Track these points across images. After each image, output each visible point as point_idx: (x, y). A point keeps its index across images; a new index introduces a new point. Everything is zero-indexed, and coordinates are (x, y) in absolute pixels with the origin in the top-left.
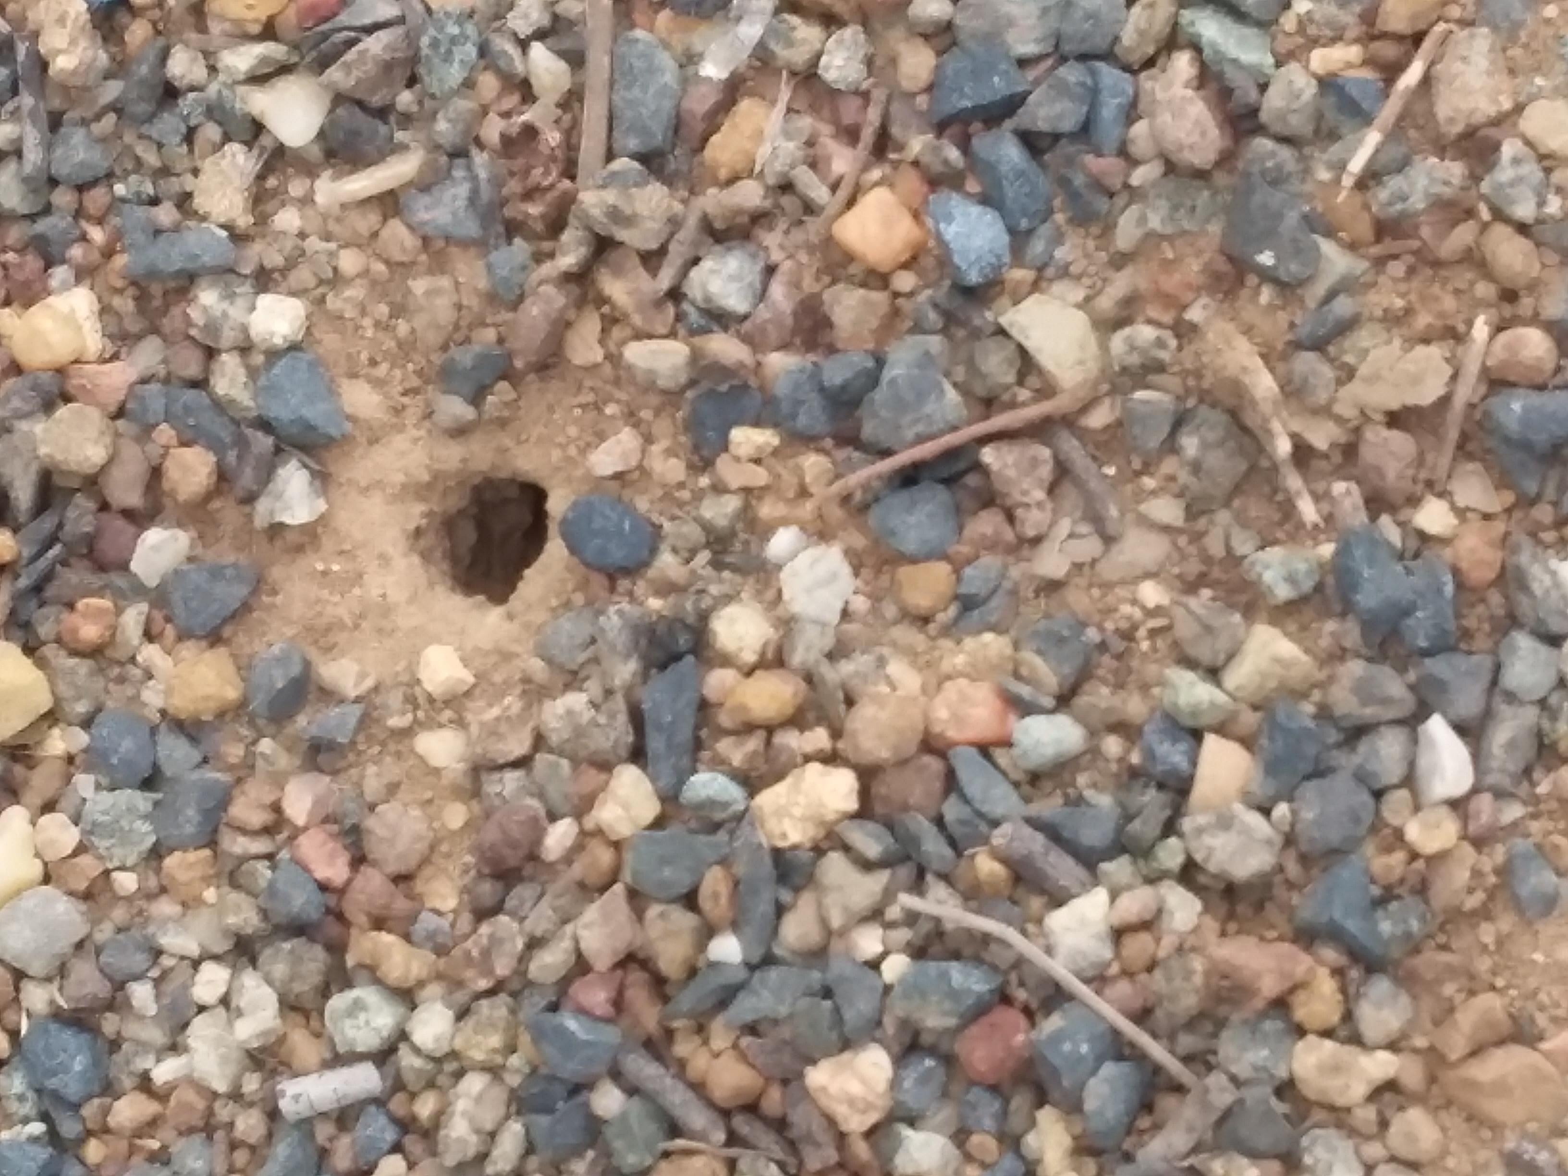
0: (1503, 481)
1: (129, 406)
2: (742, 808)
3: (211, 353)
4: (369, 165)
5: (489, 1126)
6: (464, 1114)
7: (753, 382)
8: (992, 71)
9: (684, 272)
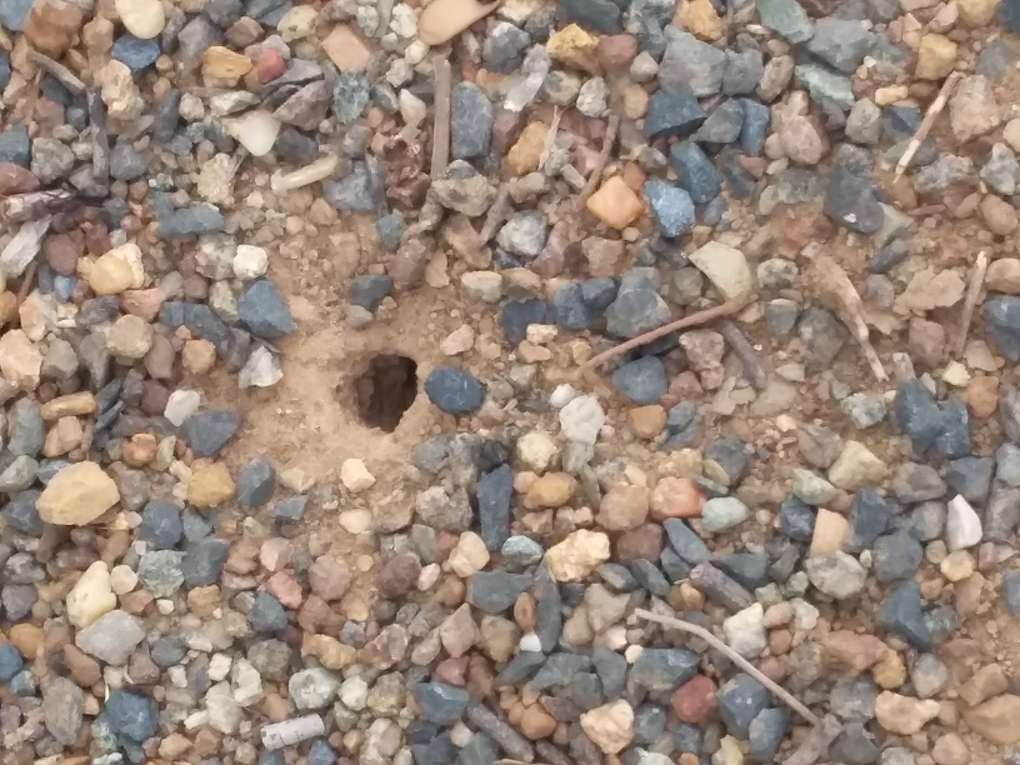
0: (997, 353)
1: (161, 315)
2: (539, 556)
3: (210, 282)
4: (303, 166)
5: (390, 752)
6: (375, 745)
7: (540, 296)
8: (683, 105)
9: (497, 229)
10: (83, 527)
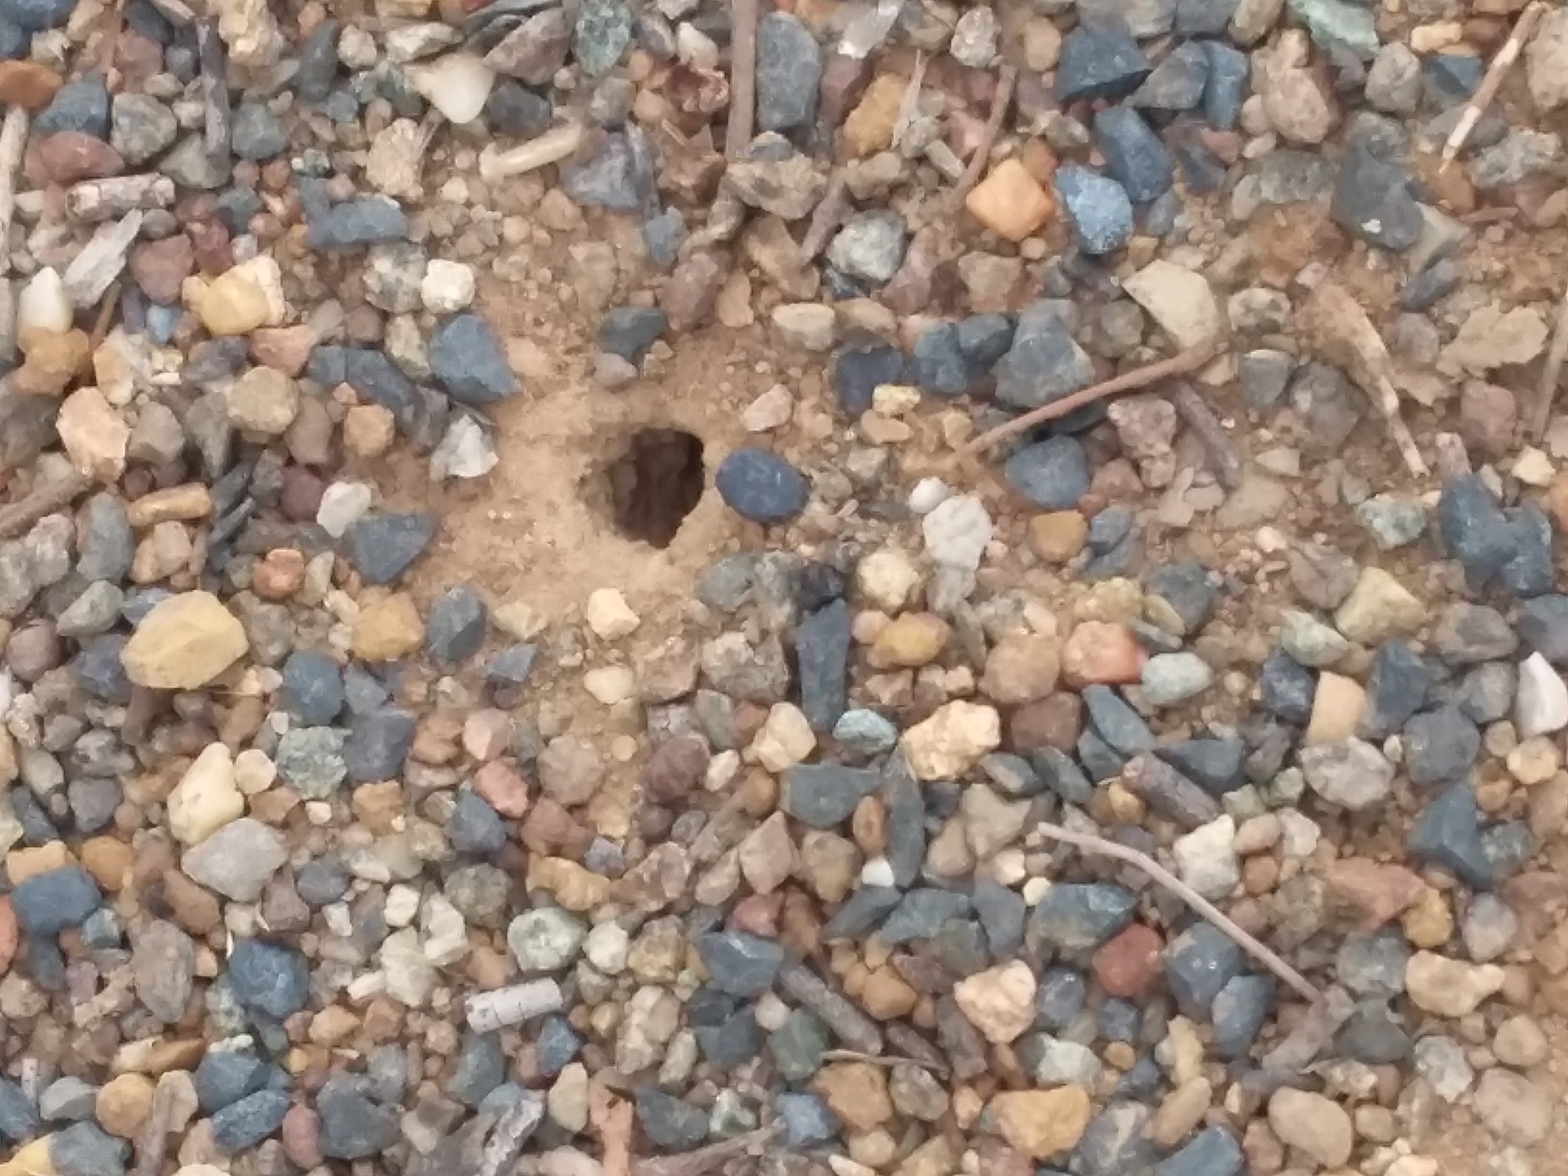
1: (311, 366)
2: (891, 742)
3: (386, 317)
4: (529, 139)
5: (662, 1038)
6: (639, 1026)
7: (894, 344)
8: (1114, 51)
9: (828, 240)
10: (193, 691)
